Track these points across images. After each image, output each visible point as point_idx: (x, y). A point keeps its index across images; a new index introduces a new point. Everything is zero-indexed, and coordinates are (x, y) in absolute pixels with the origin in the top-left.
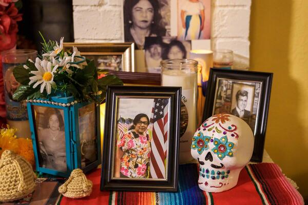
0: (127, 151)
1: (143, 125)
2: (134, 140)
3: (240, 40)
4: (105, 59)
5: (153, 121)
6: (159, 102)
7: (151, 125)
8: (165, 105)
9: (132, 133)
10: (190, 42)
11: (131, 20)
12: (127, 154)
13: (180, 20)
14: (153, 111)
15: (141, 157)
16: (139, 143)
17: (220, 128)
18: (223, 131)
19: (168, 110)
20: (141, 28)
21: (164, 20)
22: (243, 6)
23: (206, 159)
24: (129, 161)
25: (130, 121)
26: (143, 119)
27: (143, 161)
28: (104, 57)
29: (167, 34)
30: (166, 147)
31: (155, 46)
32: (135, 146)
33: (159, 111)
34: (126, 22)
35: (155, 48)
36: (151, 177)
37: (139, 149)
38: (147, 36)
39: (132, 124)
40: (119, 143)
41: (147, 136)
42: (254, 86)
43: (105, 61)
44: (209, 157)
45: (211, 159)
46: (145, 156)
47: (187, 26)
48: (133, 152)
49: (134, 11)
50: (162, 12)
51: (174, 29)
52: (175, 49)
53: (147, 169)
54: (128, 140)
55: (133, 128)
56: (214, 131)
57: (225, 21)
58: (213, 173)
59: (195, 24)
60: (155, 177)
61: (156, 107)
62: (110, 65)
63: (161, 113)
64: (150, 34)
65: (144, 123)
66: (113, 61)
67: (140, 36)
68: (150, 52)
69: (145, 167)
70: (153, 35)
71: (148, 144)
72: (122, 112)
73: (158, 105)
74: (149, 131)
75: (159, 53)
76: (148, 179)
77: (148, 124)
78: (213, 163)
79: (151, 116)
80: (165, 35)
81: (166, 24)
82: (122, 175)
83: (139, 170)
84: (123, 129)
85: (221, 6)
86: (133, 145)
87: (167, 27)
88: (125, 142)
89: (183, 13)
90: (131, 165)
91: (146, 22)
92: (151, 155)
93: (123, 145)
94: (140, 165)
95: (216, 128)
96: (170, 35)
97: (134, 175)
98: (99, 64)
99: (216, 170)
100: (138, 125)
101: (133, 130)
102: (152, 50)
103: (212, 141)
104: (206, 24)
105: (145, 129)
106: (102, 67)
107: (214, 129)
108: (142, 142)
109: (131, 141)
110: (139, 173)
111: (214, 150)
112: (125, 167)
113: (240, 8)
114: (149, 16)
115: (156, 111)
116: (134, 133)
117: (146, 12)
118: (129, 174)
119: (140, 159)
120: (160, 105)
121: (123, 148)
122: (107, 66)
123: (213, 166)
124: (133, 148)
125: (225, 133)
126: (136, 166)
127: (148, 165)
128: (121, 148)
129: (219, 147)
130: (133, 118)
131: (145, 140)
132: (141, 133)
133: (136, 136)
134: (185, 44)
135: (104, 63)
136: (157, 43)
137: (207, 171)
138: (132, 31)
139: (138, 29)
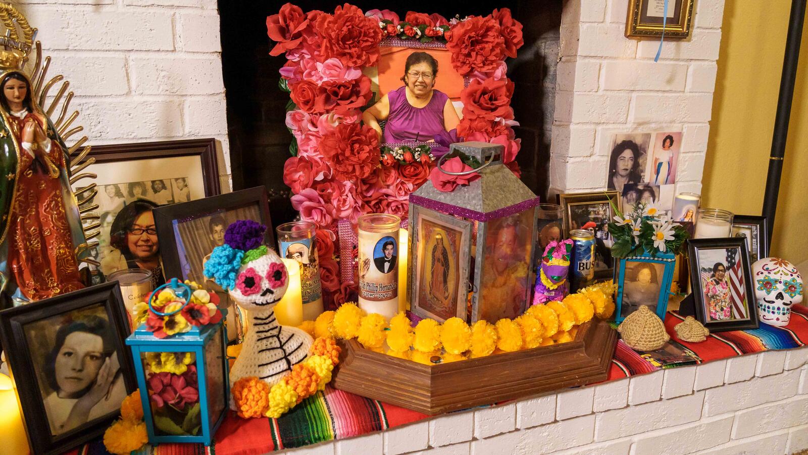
0: (713, 297)
1: (721, 272)
2: (716, 286)
3: (695, 183)
4: (594, 207)
5: (728, 268)
6: (730, 251)
7: (727, 273)
8: (735, 254)
9: (713, 281)
10: (659, 187)
11: (615, 169)
12: (713, 300)
13: (653, 165)
14: (727, 260)
15: (725, 302)
16: (721, 289)
17: (786, 272)
18: (790, 273)
19: (738, 257)
20: (622, 176)
21: (641, 168)
22: (700, 152)
23: (777, 298)
24: (715, 306)
25: (710, 270)
26: (720, 268)
27: (727, 304)
28: (593, 206)
29: (641, 181)
30: (742, 290)
31: (631, 192)
32: (718, 292)
33: (731, 260)
34: (611, 171)
35: (632, 195)
36: (735, 318)
37: (722, 294)
38: (626, 183)
39: (712, 273)
40: (705, 290)
41: (726, 282)
42: (751, 229)
43: (595, 209)
44: (780, 296)
45: (782, 298)
46: (728, 300)
47: (658, 172)
48: (718, 297)
49: (619, 160)
50: (641, 161)
51: (648, 176)
52: (647, 194)
53: (731, 311)
54: (711, 287)
55: (713, 276)
56: (781, 274)
57: (685, 167)
58: (784, 309)
59: (664, 170)
60: (738, 318)
61: (728, 257)
62: (598, 214)
63: (733, 261)
64: (629, 182)
65: (721, 270)
66: (601, 209)
67: (620, 183)
68: (627, 198)
69: (729, 310)
70: (631, 183)
71: (728, 289)
72: (703, 263)
73: (729, 254)
74: (726, 279)
75: (634, 199)
76: (733, 320)
77: (725, 272)
78: (783, 301)
79: (726, 264)
80: (640, 182)
81: (642, 171)
82: (712, 318)
83: (725, 313)
84: (706, 278)
85: (683, 153)
86: (716, 291)
87: (642, 174)
88: (709, 289)
89: (656, 160)
90: (718, 309)
91: (627, 170)
92: (732, 298)
93: (709, 292)
94: (725, 308)
95: (782, 271)
96: (644, 182)
97: (722, 317)
98: (589, 213)
99: (786, 307)
100: (717, 273)
101: (714, 278)
102: (629, 196)
103: (780, 282)
104: (672, 170)
105: (723, 276)
106: (592, 216)
107: (781, 272)
108: (723, 288)
109: (714, 288)
110: (725, 316)
111: (785, 290)
112: (714, 311)
113: (698, 154)
114: (629, 164)
115: (729, 259)
116: (715, 280)
117: (628, 161)
118: (717, 317)
119: (724, 303)
120: (732, 254)
121: (709, 294)
122: (596, 215)
123: (785, 304)
124: (717, 294)
125: (792, 275)
126: (722, 309)
127: (731, 307)
128: (707, 295)
129: (790, 288)
130: (712, 267)
131: (725, 286)
132: (721, 280)
133: (718, 283)
134: (654, 189)
135: (593, 211)
136: (633, 190)
137: (779, 309)
138: (615, 179)
139: (619, 177)
